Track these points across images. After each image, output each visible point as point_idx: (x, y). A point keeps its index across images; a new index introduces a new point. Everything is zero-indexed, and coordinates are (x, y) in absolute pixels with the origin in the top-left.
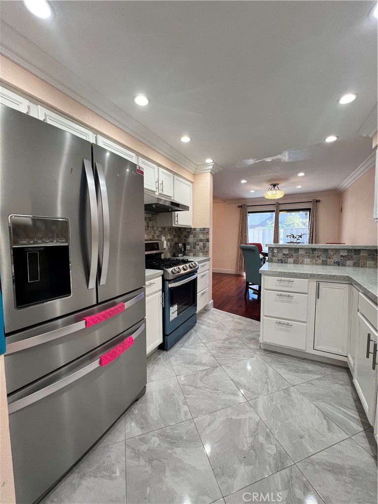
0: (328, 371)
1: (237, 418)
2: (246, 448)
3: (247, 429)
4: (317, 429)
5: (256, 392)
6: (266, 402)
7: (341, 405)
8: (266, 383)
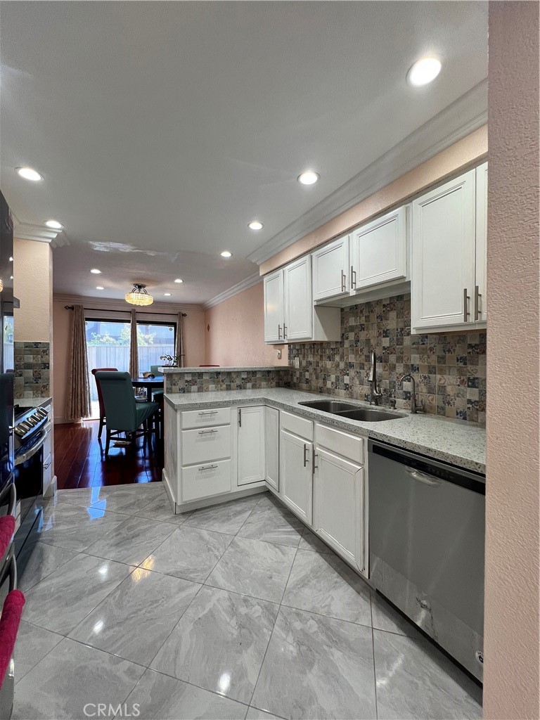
0: (253, 503)
1: (206, 612)
2: (235, 633)
3: (223, 613)
4: (276, 560)
5: (206, 566)
6: (223, 570)
7: (278, 527)
8: (209, 550)
